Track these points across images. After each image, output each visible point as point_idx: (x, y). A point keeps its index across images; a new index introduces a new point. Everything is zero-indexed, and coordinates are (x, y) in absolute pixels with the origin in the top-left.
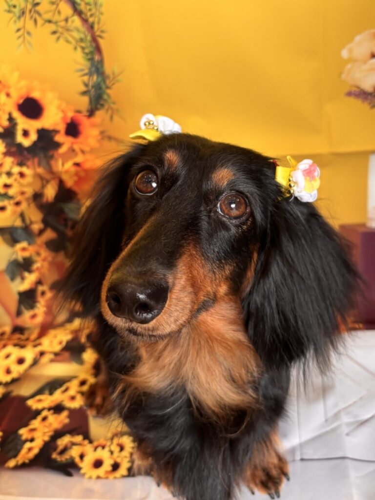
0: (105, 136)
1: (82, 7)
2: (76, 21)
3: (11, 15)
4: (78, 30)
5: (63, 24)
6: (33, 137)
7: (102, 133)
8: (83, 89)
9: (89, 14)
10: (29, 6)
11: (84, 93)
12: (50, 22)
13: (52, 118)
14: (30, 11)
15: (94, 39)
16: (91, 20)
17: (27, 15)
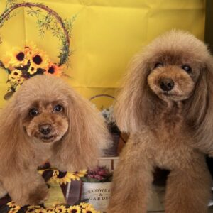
0: (64, 74)
1: (66, 26)
2: (63, 30)
3: (38, 24)
4: (62, 33)
5: (57, 30)
6: (35, 71)
7: (63, 73)
8: (59, 55)
9: (67, 28)
10: (46, 22)
11: (59, 57)
12: (52, 29)
13: (45, 65)
14: (46, 24)
15: (68, 37)
16: (68, 30)
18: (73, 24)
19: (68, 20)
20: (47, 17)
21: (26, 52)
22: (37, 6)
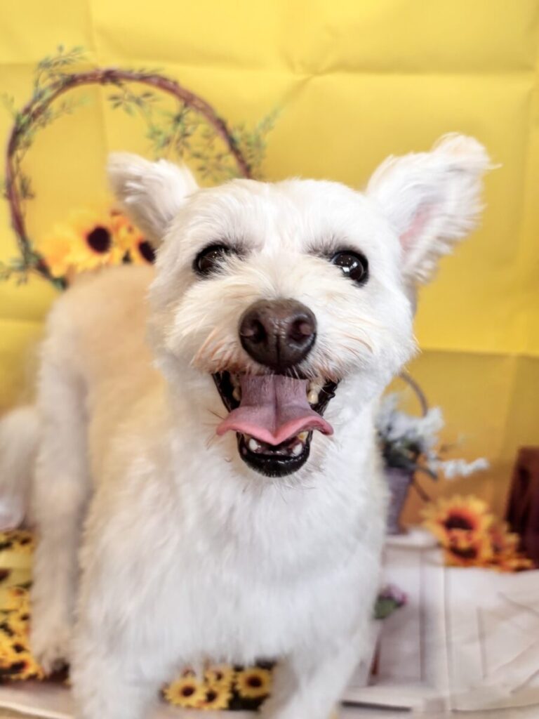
1: (241, 146)
2: (231, 161)
3: (151, 142)
5: (213, 161)
9: (248, 155)
10: (177, 135)
12: (198, 156)
14: (178, 141)
16: (249, 161)
17: (173, 145)
18: (267, 139)
19: (249, 128)
20: (178, 119)
21: (117, 228)
22: (144, 78)
